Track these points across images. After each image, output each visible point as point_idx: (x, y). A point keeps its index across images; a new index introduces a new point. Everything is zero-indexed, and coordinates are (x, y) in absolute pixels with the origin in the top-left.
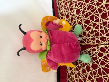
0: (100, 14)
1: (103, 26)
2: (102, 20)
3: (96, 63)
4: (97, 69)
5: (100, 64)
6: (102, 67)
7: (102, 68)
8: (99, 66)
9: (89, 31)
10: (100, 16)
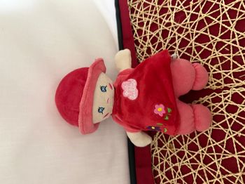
0: (233, 22)
1: (240, 47)
2: (238, 34)
3: (222, 128)
4: (225, 140)
5: (230, 129)
6: (235, 135)
7: (234, 137)
8: (227, 133)
9: (206, 60)
10: (233, 25)
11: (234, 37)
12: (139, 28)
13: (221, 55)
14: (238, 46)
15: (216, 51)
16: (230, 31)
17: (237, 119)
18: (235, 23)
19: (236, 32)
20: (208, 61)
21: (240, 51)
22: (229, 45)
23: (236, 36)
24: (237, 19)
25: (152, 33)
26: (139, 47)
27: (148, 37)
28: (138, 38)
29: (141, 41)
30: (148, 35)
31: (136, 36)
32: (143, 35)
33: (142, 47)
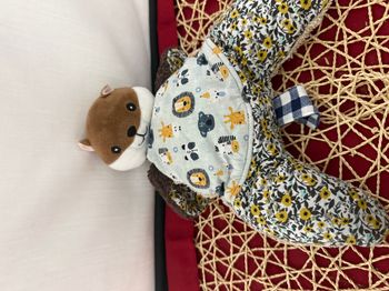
11: (341, 38)
12: (186, 4)
13: (317, 67)
14: (345, 55)
15: (309, 59)
16: (336, 27)
17: (356, 126)
18: (346, 13)
19: (345, 29)
20: (294, 76)
21: (348, 64)
22: (332, 52)
23: (345, 36)
24: (350, 7)
25: (208, 16)
26: (185, 39)
27: (201, 23)
28: (184, 23)
29: (188, 29)
30: (200, 18)
31: (181, 18)
32: (193, 19)
33: (190, 39)
